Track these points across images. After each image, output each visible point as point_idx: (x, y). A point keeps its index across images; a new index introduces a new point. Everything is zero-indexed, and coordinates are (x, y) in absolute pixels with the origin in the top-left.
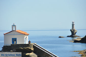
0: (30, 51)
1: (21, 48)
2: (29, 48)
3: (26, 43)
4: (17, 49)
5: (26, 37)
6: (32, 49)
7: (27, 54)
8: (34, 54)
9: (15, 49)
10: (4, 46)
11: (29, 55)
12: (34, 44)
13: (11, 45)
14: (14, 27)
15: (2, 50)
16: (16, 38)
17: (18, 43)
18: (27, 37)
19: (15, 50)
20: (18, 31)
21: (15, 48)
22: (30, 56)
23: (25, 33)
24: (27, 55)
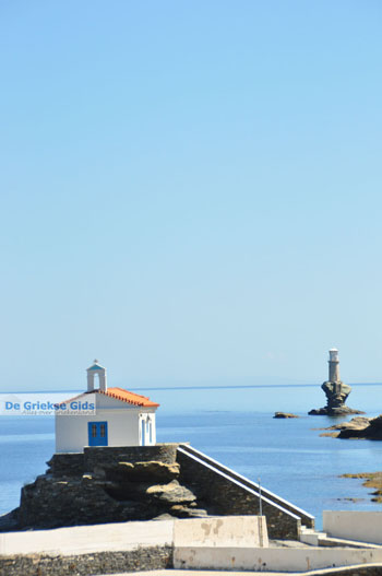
0: (164, 477)
1: (128, 464)
2: (161, 464)
3: (148, 444)
4: (109, 466)
5: (148, 418)
6: (174, 468)
7: (152, 489)
8: (183, 490)
9: (104, 468)
10: (55, 456)
11: (162, 493)
12: (181, 446)
13: (86, 449)
14: (96, 375)
15: (48, 472)
16: (106, 423)
17: (114, 441)
18: (152, 416)
19: (103, 473)
20: (113, 392)
21: (102, 465)
22: (164, 496)
23: (141, 401)
24: (153, 494)
